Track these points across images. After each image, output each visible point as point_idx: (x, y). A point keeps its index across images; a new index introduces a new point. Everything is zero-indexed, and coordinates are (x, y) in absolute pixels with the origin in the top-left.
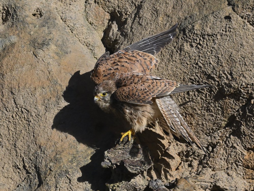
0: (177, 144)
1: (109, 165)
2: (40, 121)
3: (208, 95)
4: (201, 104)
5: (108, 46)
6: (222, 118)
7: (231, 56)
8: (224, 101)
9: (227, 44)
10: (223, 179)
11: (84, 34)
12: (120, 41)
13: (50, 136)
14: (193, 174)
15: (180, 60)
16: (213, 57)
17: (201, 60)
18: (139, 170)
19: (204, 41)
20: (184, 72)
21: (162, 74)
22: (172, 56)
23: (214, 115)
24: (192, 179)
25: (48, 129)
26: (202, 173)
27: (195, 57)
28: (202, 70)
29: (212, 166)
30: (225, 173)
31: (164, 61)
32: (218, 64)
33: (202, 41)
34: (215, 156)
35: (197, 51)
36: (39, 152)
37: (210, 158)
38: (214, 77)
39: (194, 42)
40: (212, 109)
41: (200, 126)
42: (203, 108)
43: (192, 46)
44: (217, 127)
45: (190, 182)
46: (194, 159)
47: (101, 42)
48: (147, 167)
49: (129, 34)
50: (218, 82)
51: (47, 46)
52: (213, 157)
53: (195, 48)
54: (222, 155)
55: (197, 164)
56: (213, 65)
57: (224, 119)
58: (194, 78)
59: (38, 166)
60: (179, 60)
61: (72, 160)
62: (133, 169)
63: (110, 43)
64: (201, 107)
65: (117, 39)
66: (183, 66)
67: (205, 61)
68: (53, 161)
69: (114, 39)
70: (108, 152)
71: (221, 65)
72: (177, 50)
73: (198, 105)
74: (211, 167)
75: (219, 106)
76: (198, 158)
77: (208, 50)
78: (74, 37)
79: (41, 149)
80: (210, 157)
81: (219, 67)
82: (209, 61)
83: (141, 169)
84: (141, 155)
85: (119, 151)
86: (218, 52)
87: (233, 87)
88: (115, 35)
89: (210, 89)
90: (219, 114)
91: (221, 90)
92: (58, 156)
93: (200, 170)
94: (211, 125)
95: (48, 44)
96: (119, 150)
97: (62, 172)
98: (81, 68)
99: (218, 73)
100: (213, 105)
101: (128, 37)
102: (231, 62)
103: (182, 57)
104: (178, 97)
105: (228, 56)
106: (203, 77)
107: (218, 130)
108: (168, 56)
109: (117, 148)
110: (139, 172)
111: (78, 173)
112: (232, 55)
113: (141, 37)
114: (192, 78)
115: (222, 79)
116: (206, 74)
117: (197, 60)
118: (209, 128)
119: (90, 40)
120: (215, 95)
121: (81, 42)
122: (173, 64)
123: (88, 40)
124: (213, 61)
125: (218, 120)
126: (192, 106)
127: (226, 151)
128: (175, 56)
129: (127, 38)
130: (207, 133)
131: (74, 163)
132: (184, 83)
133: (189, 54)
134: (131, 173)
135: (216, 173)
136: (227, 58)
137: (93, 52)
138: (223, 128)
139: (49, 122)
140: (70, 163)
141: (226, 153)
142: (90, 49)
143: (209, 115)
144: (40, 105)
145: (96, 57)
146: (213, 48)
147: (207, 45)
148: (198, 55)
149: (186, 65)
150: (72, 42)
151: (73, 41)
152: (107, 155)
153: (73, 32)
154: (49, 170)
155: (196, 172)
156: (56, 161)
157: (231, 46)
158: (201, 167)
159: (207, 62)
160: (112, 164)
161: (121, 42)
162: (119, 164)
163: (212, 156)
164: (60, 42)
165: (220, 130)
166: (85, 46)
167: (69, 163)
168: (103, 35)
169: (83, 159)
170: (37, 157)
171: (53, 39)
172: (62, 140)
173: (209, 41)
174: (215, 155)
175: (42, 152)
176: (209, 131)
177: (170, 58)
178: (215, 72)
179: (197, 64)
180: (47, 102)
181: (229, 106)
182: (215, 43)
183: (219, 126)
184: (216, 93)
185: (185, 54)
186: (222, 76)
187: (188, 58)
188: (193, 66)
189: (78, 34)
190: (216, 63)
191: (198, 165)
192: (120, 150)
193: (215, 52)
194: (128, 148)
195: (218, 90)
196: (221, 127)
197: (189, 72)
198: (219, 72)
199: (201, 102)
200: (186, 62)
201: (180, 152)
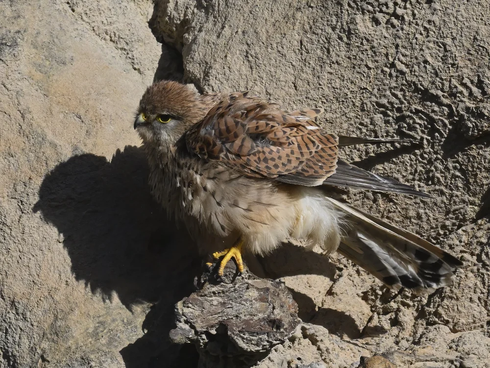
0: (358, 272)
1: (190, 336)
2: (7, 238)
3: (425, 142)
4: (411, 165)
5: (167, 39)
6: (466, 197)
7: (477, 40)
8: (467, 155)
9: (463, 11)
10: (481, 349)
11: (102, 12)
12: (196, 24)
13: (36, 275)
14: (404, 344)
15: (349, 58)
16: (433, 46)
17: (403, 55)
18: (266, 343)
19: (405, 8)
20: (361, 88)
21: (306, 98)
22: (328, 51)
23: (445, 190)
24: (401, 355)
25: (31, 257)
26: (427, 338)
27: (386, 47)
28: (406, 81)
29: (450, 320)
30: (483, 336)
31: (310, 64)
32: (444, 60)
33: (400, 7)
34: (456, 294)
35: (390, 34)
36: (12, 316)
37: (442, 300)
38: (437, 94)
39: (381, 11)
40: (438, 175)
41: (413, 220)
42: (417, 174)
43: (376, 22)
44: (454, 221)
45: (398, 363)
46: (404, 304)
47: (150, 30)
48: (286, 333)
49: (217, 3)
50: (449, 106)
51: (11, 50)
52: (451, 298)
53: (385, 26)
54: (472, 290)
55: (413, 318)
56: (432, 66)
57: (471, 199)
58: (388, 102)
59: (12, 353)
60: (348, 60)
61: (97, 329)
62: (251, 340)
63: (172, 31)
64: (411, 173)
65: (187, 17)
66: (358, 72)
67: (411, 58)
68: (49, 336)
69: (180, 19)
70: (184, 303)
71: (453, 65)
72: (341, 34)
73: (402, 169)
74: (446, 323)
75: (455, 168)
76: (414, 302)
77: (417, 29)
78: (79, 22)
79: (17, 309)
80: (444, 297)
81: (449, 70)
82: (422, 55)
83: (270, 340)
84: (268, 304)
85: (214, 298)
86: (443, 33)
87: (486, 116)
88: (182, 9)
89: (430, 126)
90: (457, 187)
91: (459, 126)
92: (59, 323)
93: (421, 330)
94: (441, 217)
95: (15, 44)
96: (211, 296)
97: (74, 362)
98: (101, 97)
99: (447, 84)
100: (440, 167)
101: (214, 10)
102: (478, 54)
103: (353, 52)
104: (351, 151)
105: (469, 40)
106: (411, 98)
107: (458, 228)
108: (319, 52)
109: (206, 292)
110: (266, 349)
111: (112, 362)
112: (478, 37)
113: (246, 9)
114: (383, 103)
115: (458, 99)
116: (417, 90)
117: (392, 57)
118: (436, 225)
119: (121, 26)
120: (443, 140)
121: (97, 33)
122: (332, 71)
123: (115, 26)
124: (432, 56)
125: (455, 202)
126: (389, 171)
127: (483, 278)
128: (336, 49)
129: (212, 13)
130: (432, 238)
131: (102, 337)
132: (364, 116)
133: (370, 43)
134: (246, 351)
135: (461, 337)
136: (467, 45)
137: (130, 55)
138: (472, 223)
139: (30, 240)
140: (92, 338)
141: (484, 284)
142: (122, 49)
143: (434, 191)
144: (6, 198)
145: (136, 67)
146: (429, 22)
147: (414, 15)
148: (393, 44)
149: (366, 70)
150: (74, 34)
151: (76, 32)
152: (183, 310)
153: (75, 8)
154: (40, 361)
155: (411, 339)
156: (57, 335)
157: (474, 14)
158: (422, 325)
159: (416, 58)
160: (196, 333)
161: (198, 27)
162: (213, 332)
163: (447, 294)
164: (44, 38)
165: (464, 228)
166: (109, 41)
167: (90, 340)
168: (151, 11)
169: (123, 325)
170: (7, 330)
171: (25, 31)
172: (67, 281)
173: (418, 6)
174: (455, 291)
175: (19, 316)
176: (435, 232)
177: (325, 57)
178: (439, 82)
179: (393, 65)
180: (23, 190)
181: (480, 164)
182: (435, 10)
183: (461, 217)
184: (446, 136)
185: (362, 43)
186: (457, 92)
187: (370, 52)
188: (382, 71)
189: (88, 12)
190: (440, 59)
191: (416, 319)
192: (216, 296)
193: (436, 32)
194: (235, 290)
195: (451, 127)
196: (464, 220)
197: (375, 87)
198: (450, 81)
199: (411, 160)
200: (365, 63)
201: (367, 292)
